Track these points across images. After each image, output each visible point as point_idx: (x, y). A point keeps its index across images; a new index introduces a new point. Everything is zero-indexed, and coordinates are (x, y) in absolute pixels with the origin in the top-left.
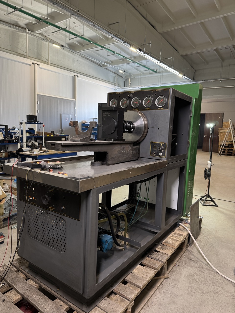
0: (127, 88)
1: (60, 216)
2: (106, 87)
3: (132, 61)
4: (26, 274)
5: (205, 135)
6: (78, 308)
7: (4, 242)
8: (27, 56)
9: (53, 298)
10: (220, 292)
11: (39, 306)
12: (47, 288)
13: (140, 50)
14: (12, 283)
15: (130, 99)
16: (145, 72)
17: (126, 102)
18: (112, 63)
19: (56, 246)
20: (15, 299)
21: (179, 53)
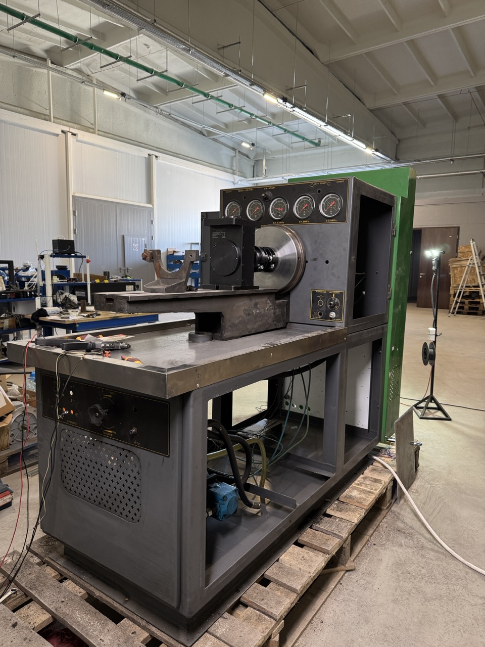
0: (258, 180)
1: (128, 447)
2: (216, 178)
3: (267, 123)
4: (59, 569)
5: (421, 274)
6: (169, 637)
7: (12, 503)
8: (50, 116)
9: (116, 617)
10: (460, 596)
11: (87, 634)
12: (104, 597)
13: (285, 100)
14: (31, 589)
15: (267, 201)
16: (294, 145)
17: (258, 208)
18: (227, 127)
19: (120, 510)
20: (37, 621)
21: (364, 104)
